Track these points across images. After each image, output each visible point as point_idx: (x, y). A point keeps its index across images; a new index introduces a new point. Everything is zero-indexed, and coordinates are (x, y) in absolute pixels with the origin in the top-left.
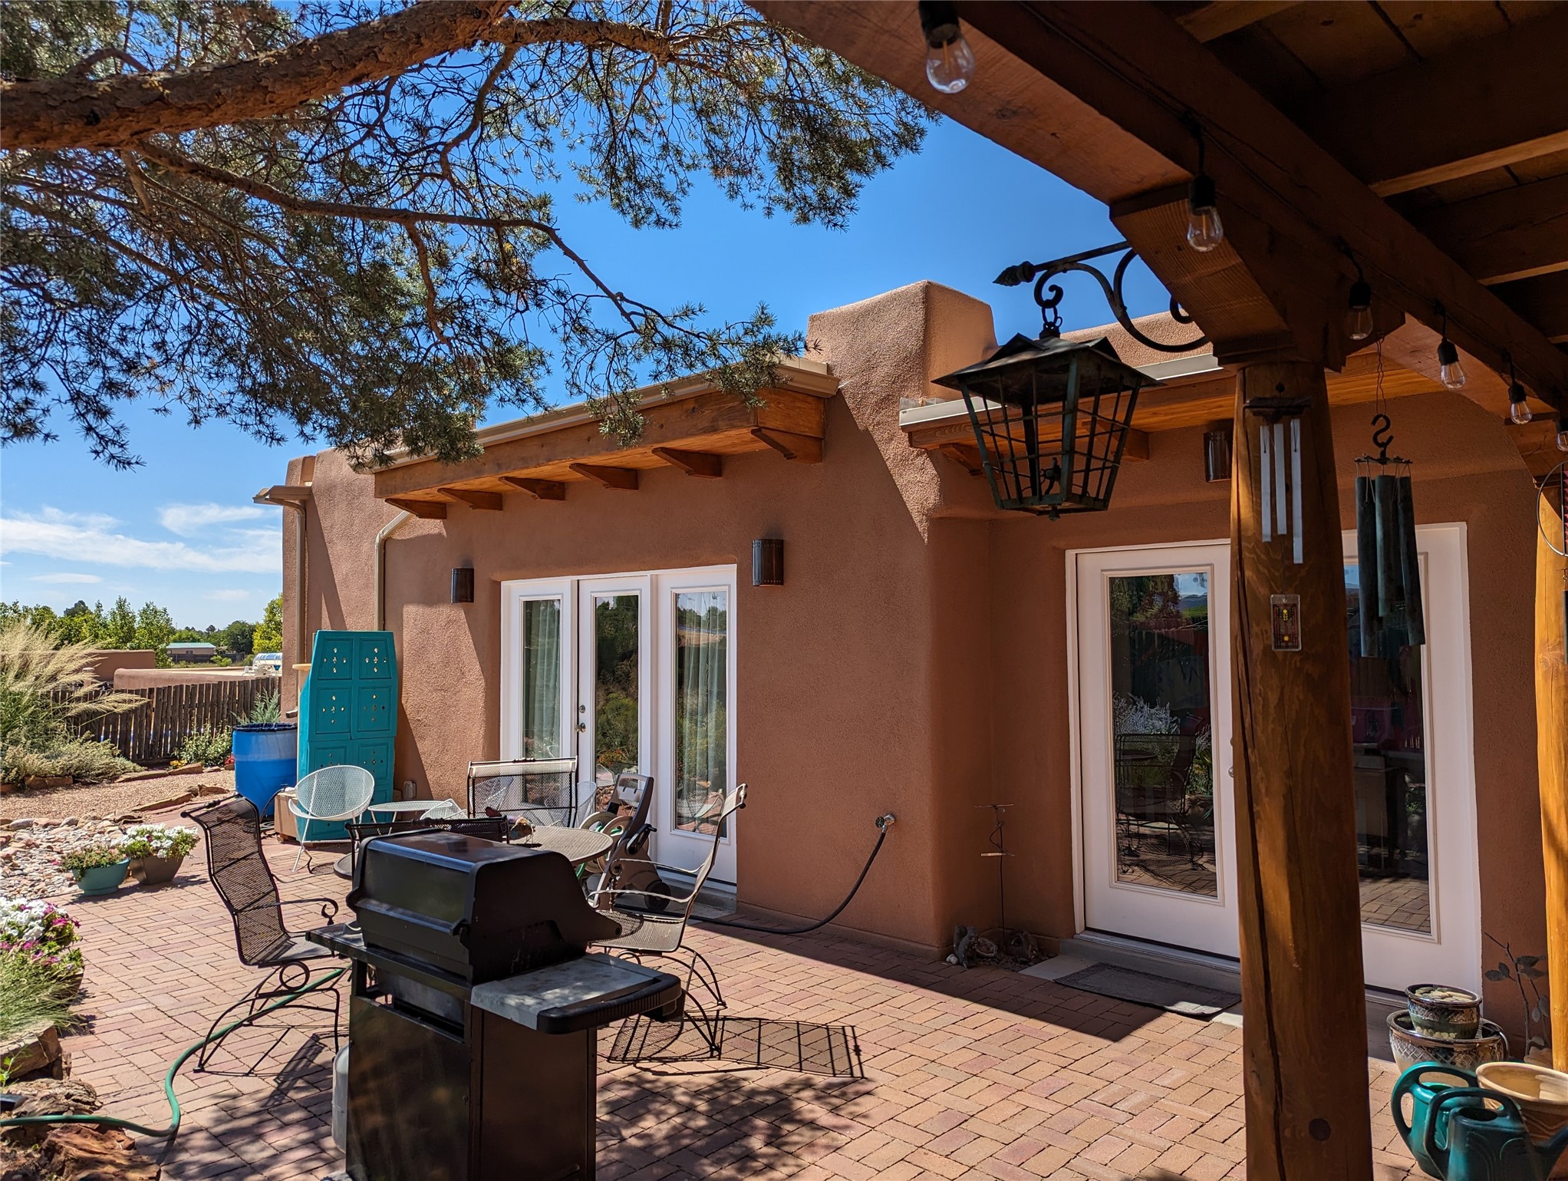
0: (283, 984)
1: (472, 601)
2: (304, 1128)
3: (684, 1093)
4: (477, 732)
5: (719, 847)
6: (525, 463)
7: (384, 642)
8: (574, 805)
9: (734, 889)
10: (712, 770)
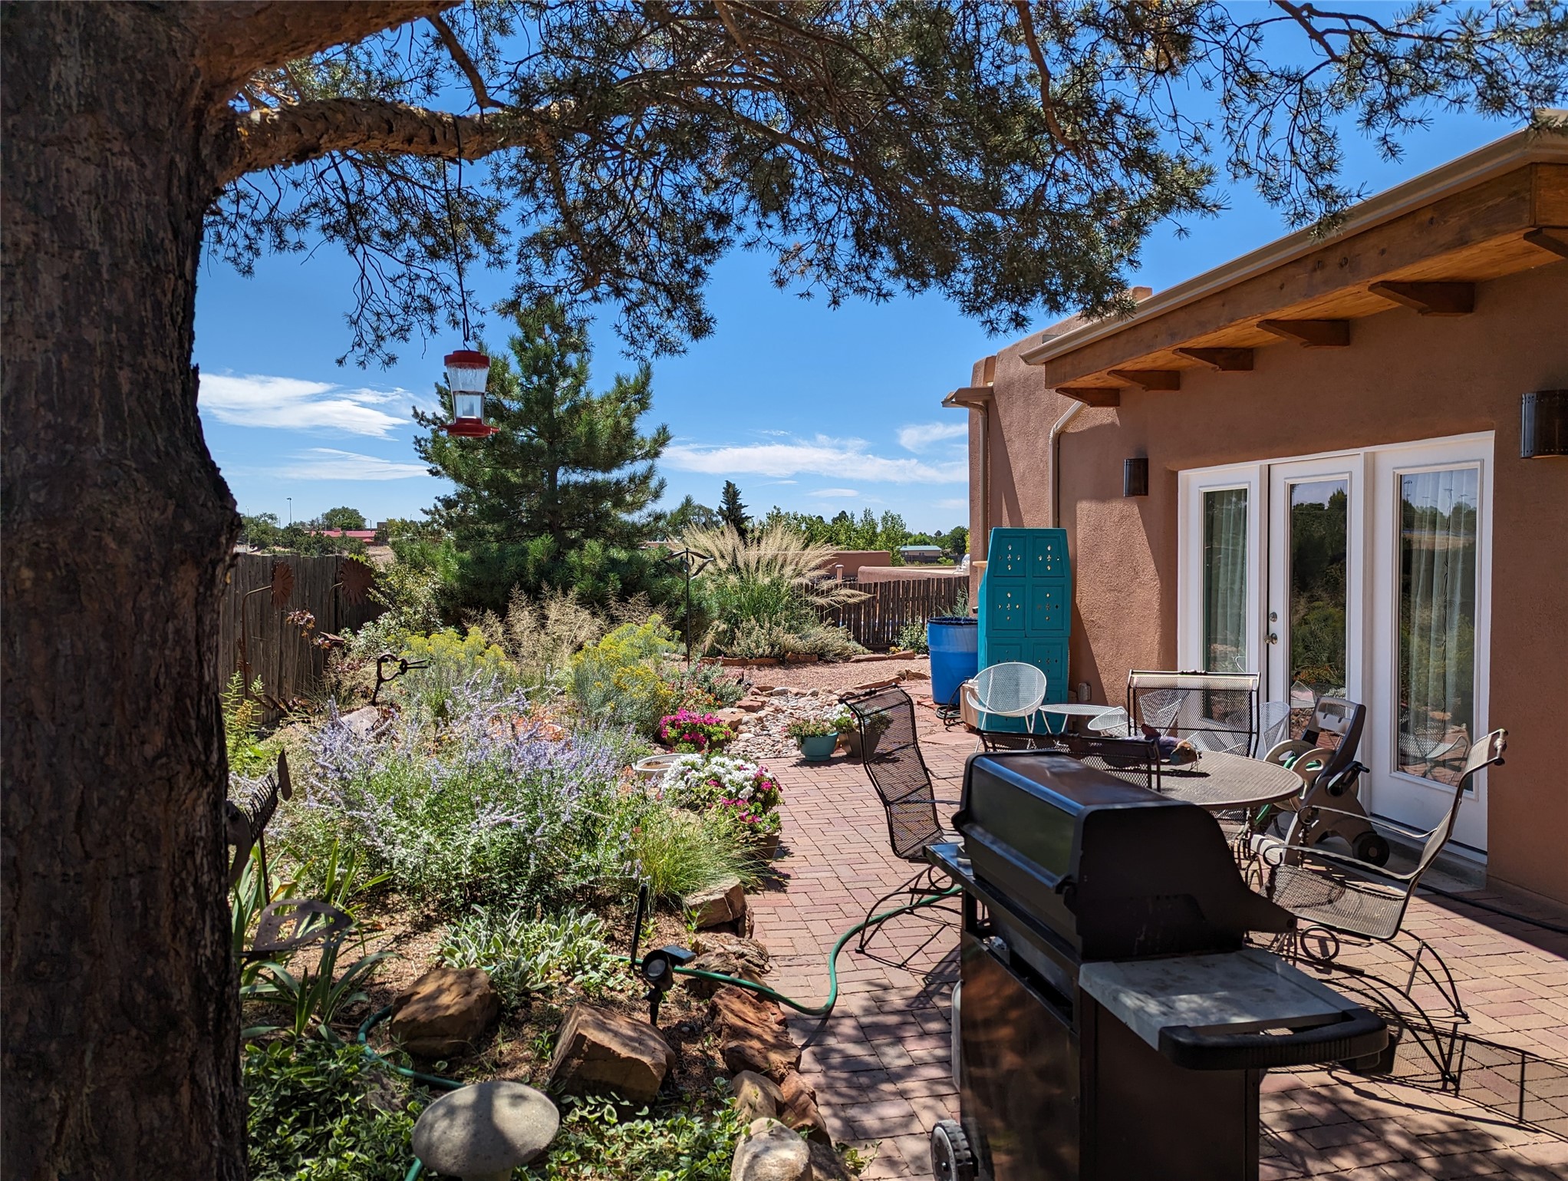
0: (933, 884)
1: (1146, 494)
2: (942, 1044)
3: (1399, 1133)
4: (1152, 638)
5: (1462, 800)
6: (1203, 328)
7: (1057, 538)
8: (1255, 729)
9: (1484, 859)
10: (1452, 700)
